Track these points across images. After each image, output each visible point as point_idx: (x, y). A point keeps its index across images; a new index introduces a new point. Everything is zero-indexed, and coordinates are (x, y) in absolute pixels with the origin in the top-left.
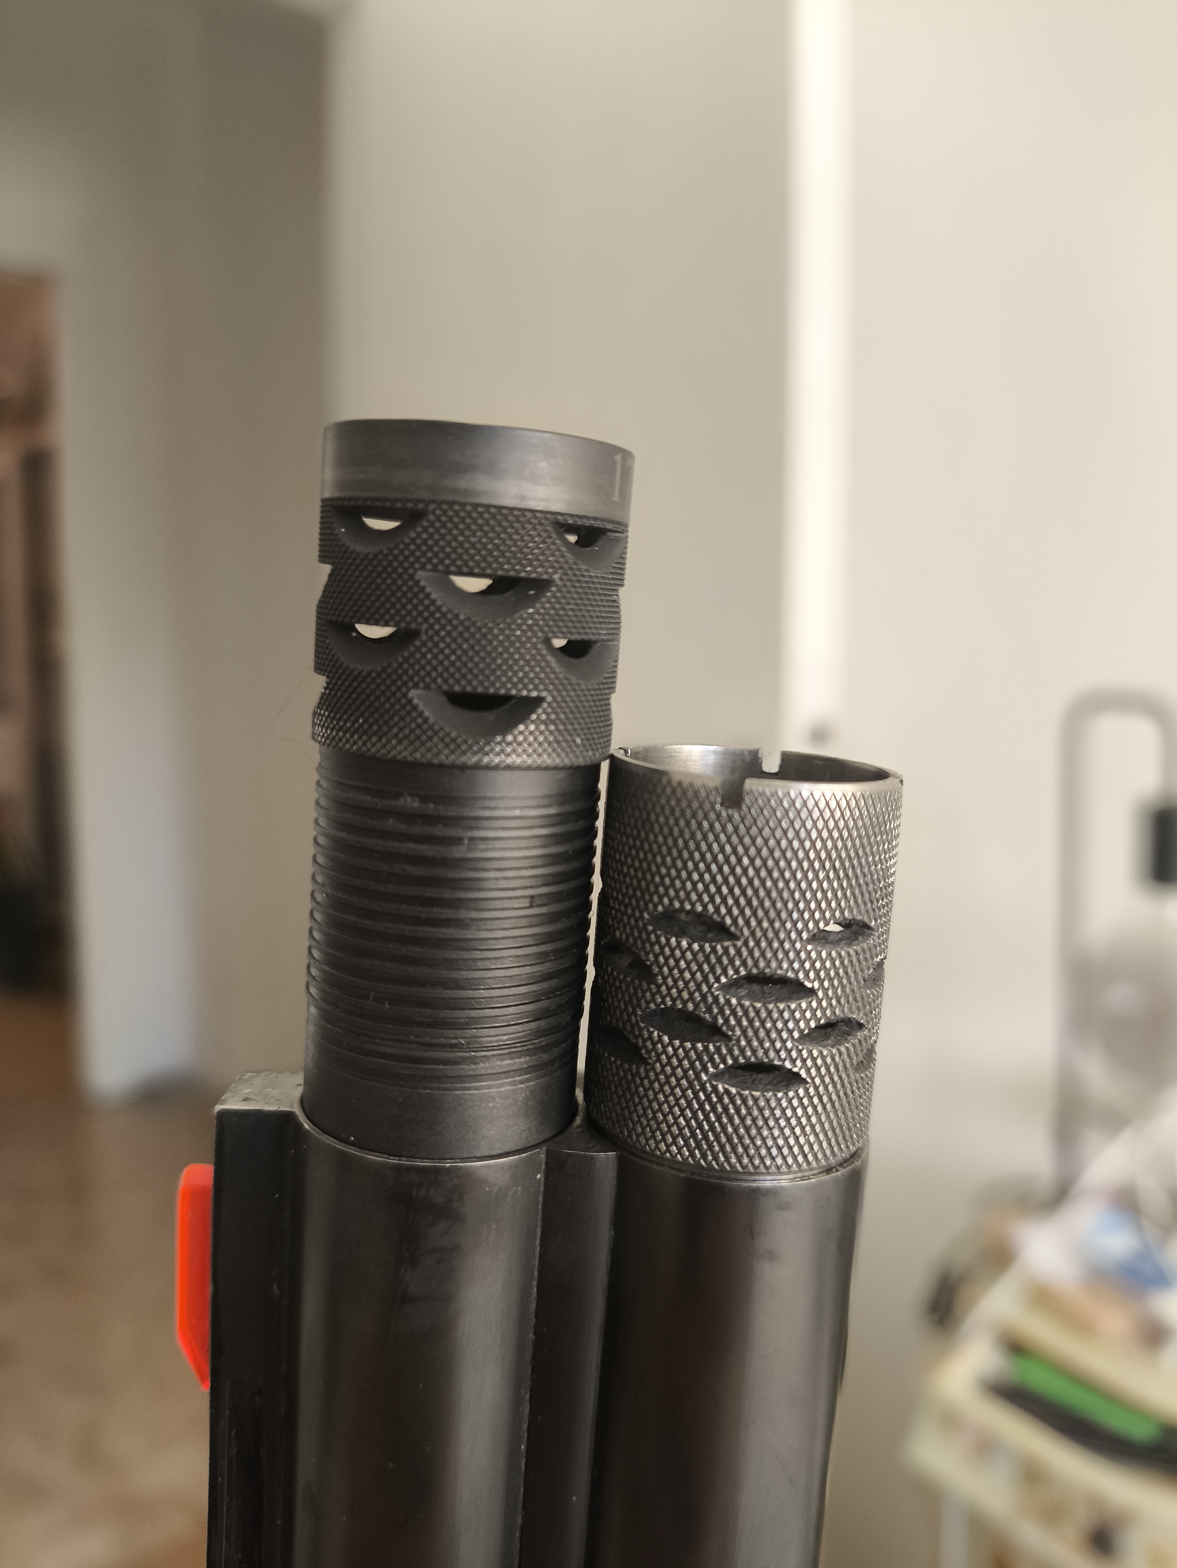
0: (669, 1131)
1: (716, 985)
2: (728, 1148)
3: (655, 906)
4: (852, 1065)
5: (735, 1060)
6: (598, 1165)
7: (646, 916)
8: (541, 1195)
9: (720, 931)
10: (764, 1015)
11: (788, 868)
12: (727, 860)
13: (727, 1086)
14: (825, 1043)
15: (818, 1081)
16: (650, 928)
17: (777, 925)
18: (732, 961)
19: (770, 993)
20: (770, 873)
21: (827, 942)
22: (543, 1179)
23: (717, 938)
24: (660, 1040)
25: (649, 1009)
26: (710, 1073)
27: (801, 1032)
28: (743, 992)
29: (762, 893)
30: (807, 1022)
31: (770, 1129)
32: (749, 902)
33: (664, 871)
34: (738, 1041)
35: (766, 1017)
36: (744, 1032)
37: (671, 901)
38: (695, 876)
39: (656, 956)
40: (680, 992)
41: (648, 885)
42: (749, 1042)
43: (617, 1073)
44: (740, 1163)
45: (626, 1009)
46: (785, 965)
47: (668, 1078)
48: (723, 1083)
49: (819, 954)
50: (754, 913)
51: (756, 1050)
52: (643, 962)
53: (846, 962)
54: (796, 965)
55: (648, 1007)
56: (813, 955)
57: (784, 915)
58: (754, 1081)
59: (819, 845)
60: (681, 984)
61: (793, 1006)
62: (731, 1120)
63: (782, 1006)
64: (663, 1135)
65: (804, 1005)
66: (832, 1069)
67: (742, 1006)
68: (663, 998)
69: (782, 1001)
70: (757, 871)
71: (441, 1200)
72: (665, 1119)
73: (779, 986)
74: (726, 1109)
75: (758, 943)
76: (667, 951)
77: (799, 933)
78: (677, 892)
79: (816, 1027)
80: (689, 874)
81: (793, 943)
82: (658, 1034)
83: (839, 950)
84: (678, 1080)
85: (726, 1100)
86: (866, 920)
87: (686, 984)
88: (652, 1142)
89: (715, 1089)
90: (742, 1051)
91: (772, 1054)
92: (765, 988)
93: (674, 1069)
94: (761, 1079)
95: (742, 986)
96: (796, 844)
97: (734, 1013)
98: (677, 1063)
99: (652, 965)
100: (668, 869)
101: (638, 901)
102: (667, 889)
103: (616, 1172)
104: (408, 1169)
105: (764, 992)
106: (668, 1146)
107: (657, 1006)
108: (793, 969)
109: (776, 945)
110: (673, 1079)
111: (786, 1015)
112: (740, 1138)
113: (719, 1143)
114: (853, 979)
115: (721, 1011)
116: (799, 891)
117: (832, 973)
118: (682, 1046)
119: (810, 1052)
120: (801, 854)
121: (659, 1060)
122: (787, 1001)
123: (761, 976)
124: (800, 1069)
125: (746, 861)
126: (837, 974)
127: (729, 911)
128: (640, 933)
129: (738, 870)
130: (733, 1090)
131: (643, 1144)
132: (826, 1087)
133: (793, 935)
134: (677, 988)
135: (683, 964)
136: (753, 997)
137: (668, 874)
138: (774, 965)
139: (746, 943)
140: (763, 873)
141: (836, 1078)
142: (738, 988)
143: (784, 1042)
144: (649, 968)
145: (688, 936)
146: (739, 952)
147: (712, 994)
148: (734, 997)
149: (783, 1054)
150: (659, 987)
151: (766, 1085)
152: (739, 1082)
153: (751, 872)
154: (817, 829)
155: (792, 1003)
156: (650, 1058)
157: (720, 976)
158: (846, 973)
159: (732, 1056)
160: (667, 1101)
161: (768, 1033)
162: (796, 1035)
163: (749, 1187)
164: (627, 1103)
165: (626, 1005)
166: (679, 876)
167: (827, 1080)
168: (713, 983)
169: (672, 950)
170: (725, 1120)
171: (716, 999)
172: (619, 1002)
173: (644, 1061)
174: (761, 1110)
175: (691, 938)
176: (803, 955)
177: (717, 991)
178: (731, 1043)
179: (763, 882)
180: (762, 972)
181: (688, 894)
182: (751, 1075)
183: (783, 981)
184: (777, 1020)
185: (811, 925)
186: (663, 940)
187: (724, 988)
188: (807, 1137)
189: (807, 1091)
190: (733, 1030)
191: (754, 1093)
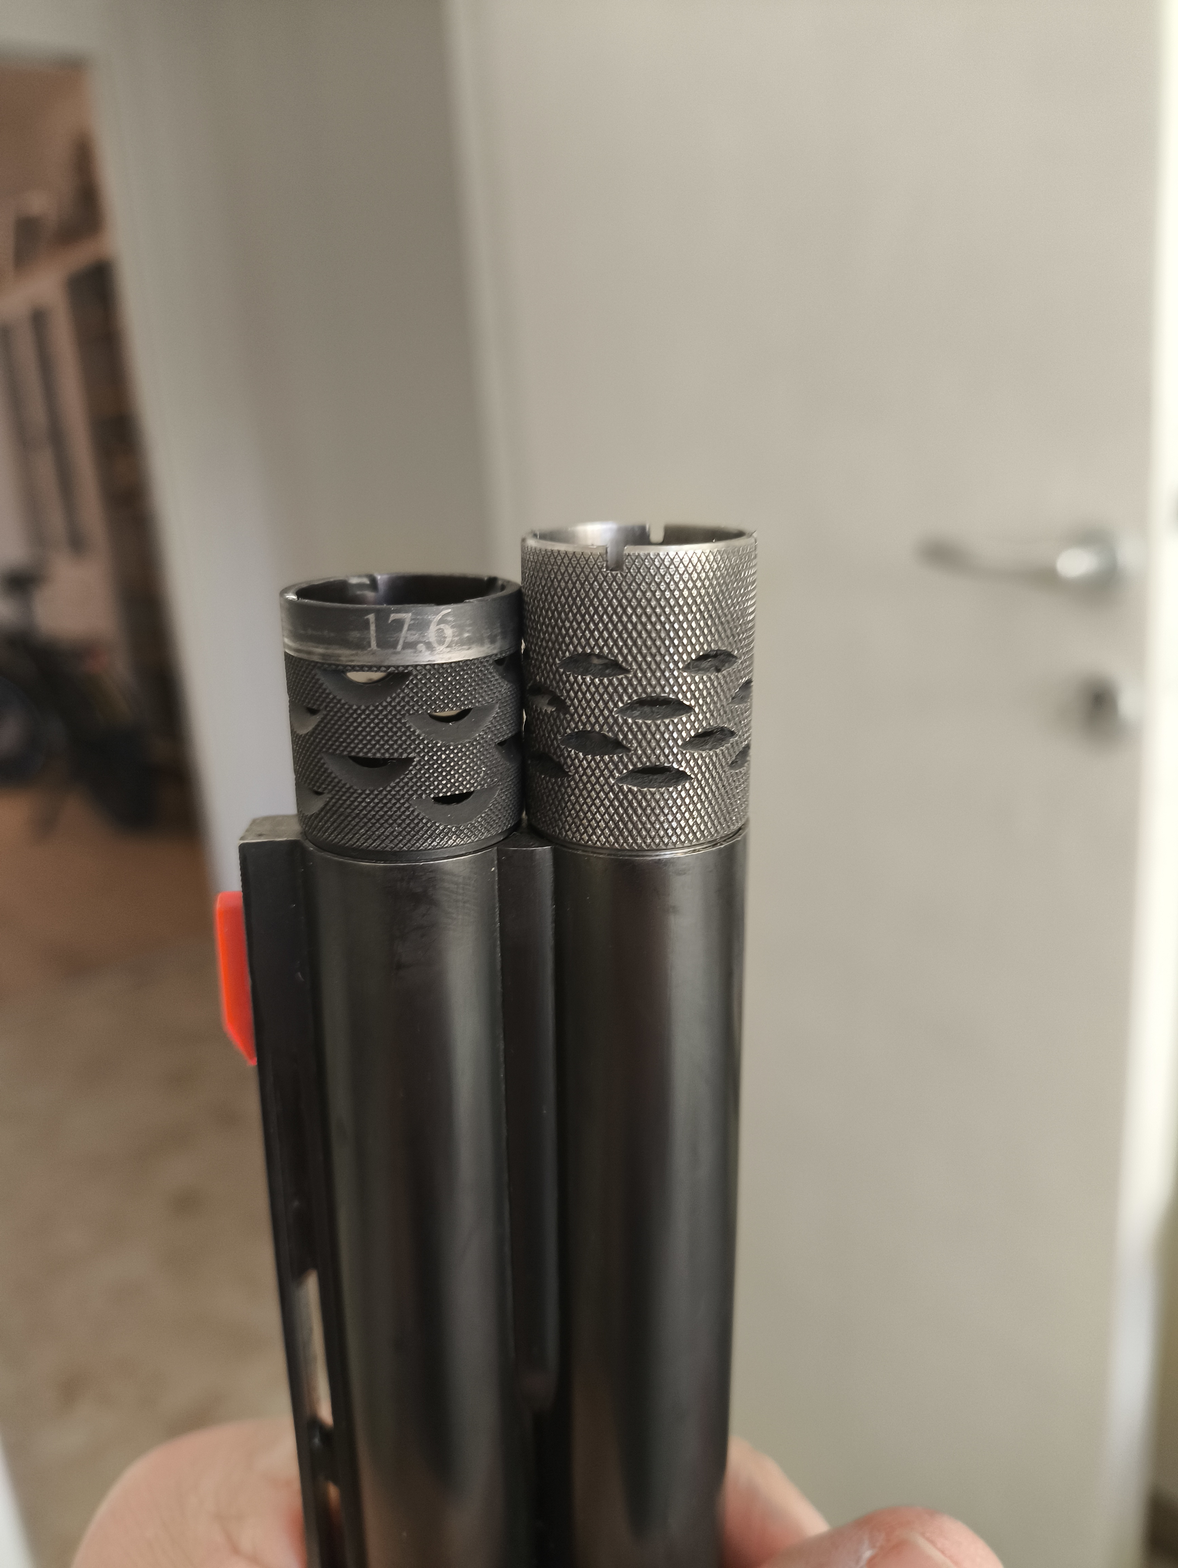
0: (589, 825)
1: (615, 709)
2: (635, 832)
3: (564, 653)
4: (727, 763)
5: (634, 765)
6: (537, 857)
7: (558, 661)
8: (496, 884)
9: (615, 667)
10: (653, 729)
11: (663, 614)
12: (615, 611)
13: (630, 786)
14: (704, 747)
15: (700, 777)
16: (562, 670)
17: (658, 658)
18: (625, 690)
19: (658, 712)
20: (649, 618)
21: (699, 670)
22: (496, 871)
23: (613, 673)
24: (577, 756)
25: (566, 733)
26: (616, 778)
27: (683, 739)
28: (637, 713)
29: (644, 635)
30: (688, 731)
31: (666, 815)
32: (635, 643)
33: (568, 624)
34: (636, 750)
35: (656, 731)
36: (639, 743)
37: (575, 648)
38: (592, 626)
39: (568, 692)
40: (588, 717)
41: (557, 637)
42: (644, 752)
43: (547, 787)
44: (645, 843)
45: (549, 736)
46: (667, 689)
47: (585, 785)
48: (627, 784)
49: (693, 679)
50: (640, 651)
51: (650, 757)
52: (559, 697)
53: (716, 683)
54: (676, 689)
55: (565, 732)
56: (689, 680)
57: (663, 651)
58: (651, 781)
59: (686, 593)
60: (588, 711)
61: (676, 721)
62: (635, 811)
63: (667, 721)
64: (585, 828)
65: (684, 719)
66: (711, 767)
67: (636, 723)
68: (576, 724)
69: (667, 718)
70: (639, 617)
71: (419, 890)
72: (585, 817)
73: (664, 707)
74: (630, 803)
75: (644, 674)
76: (576, 687)
77: (676, 663)
78: (579, 640)
79: (695, 736)
80: (587, 625)
81: (672, 671)
82: (575, 753)
83: (709, 675)
84: (593, 785)
85: (630, 797)
86: (730, 650)
87: (593, 711)
88: (577, 834)
89: (621, 789)
90: (639, 758)
91: (662, 758)
92: (654, 709)
93: (589, 777)
94: (657, 779)
95: (635, 709)
96: (667, 594)
97: (630, 729)
98: (590, 773)
99: (565, 699)
100: (571, 623)
101: (550, 651)
102: (571, 638)
103: (552, 861)
104: (392, 868)
105: (653, 712)
106: (590, 836)
107: (573, 730)
108: (674, 691)
109: (658, 674)
110: (589, 785)
111: (671, 728)
112: (643, 824)
113: (628, 829)
114: (722, 697)
115: (621, 729)
116: (673, 631)
117: (705, 693)
118: (593, 759)
119: (692, 755)
120: (672, 602)
121: (577, 772)
122: (671, 718)
123: (649, 699)
124: (685, 768)
125: (629, 611)
126: (709, 693)
127: (620, 650)
128: (554, 675)
129: (625, 619)
130: (635, 789)
131: (570, 837)
132: (707, 781)
133: (672, 666)
134: (586, 715)
135: (588, 696)
136: (644, 717)
137: (571, 626)
138: (658, 690)
139: (635, 675)
140: (644, 619)
141: (714, 774)
142: (633, 711)
143: (671, 748)
144: (564, 702)
145: (590, 674)
146: (630, 682)
147: (613, 717)
148: (629, 718)
149: (671, 758)
150: (572, 715)
151: (661, 782)
152: (639, 783)
153: (634, 619)
154: (684, 581)
155: (675, 718)
156: (570, 771)
157: (618, 701)
158: (716, 692)
159: (632, 763)
160: (585, 803)
161: (658, 742)
162: (680, 742)
163: (652, 860)
164: (556, 808)
165: (549, 733)
166: (579, 627)
167: (707, 775)
168: (613, 709)
169: (580, 686)
170: (630, 812)
171: (616, 720)
172: (544, 731)
173: (566, 774)
174: (657, 802)
175: (593, 675)
176: (680, 680)
177: (617, 714)
178: (630, 753)
179: (644, 625)
180: (649, 696)
181: (587, 641)
182: (648, 777)
183: (666, 702)
184: (665, 732)
185: (685, 657)
186: (572, 678)
187: (621, 711)
188: (695, 820)
189: (692, 785)
190: (631, 742)
191: (651, 789)
